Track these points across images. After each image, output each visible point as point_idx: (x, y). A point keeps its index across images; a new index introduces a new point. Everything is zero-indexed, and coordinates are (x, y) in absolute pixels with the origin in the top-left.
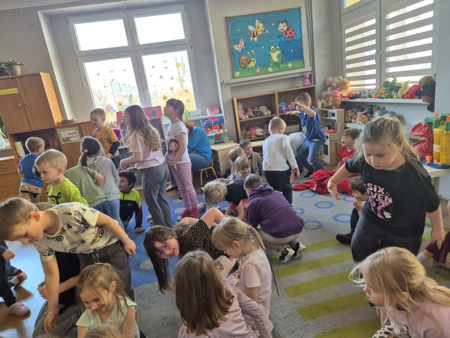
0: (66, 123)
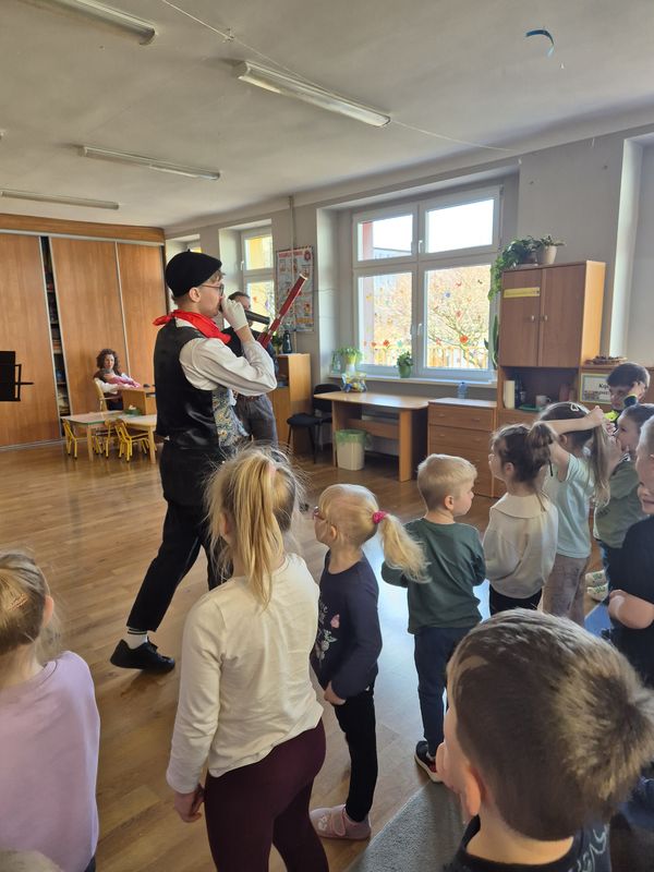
0: (601, 363)
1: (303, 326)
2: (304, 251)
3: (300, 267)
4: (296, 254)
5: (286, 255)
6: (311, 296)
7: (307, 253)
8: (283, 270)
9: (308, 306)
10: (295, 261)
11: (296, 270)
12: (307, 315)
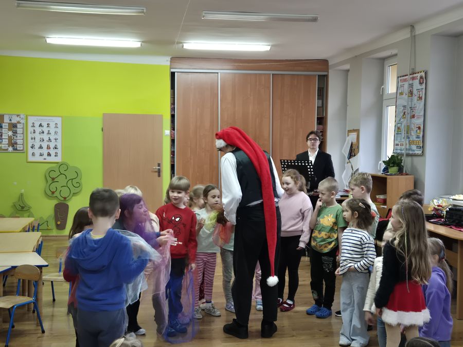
1: (414, 147)
2: (419, 75)
3: (415, 92)
4: (413, 79)
5: (405, 80)
6: (422, 120)
7: (421, 77)
8: (401, 94)
9: (419, 128)
10: (411, 86)
11: (411, 93)
12: (418, 137)
